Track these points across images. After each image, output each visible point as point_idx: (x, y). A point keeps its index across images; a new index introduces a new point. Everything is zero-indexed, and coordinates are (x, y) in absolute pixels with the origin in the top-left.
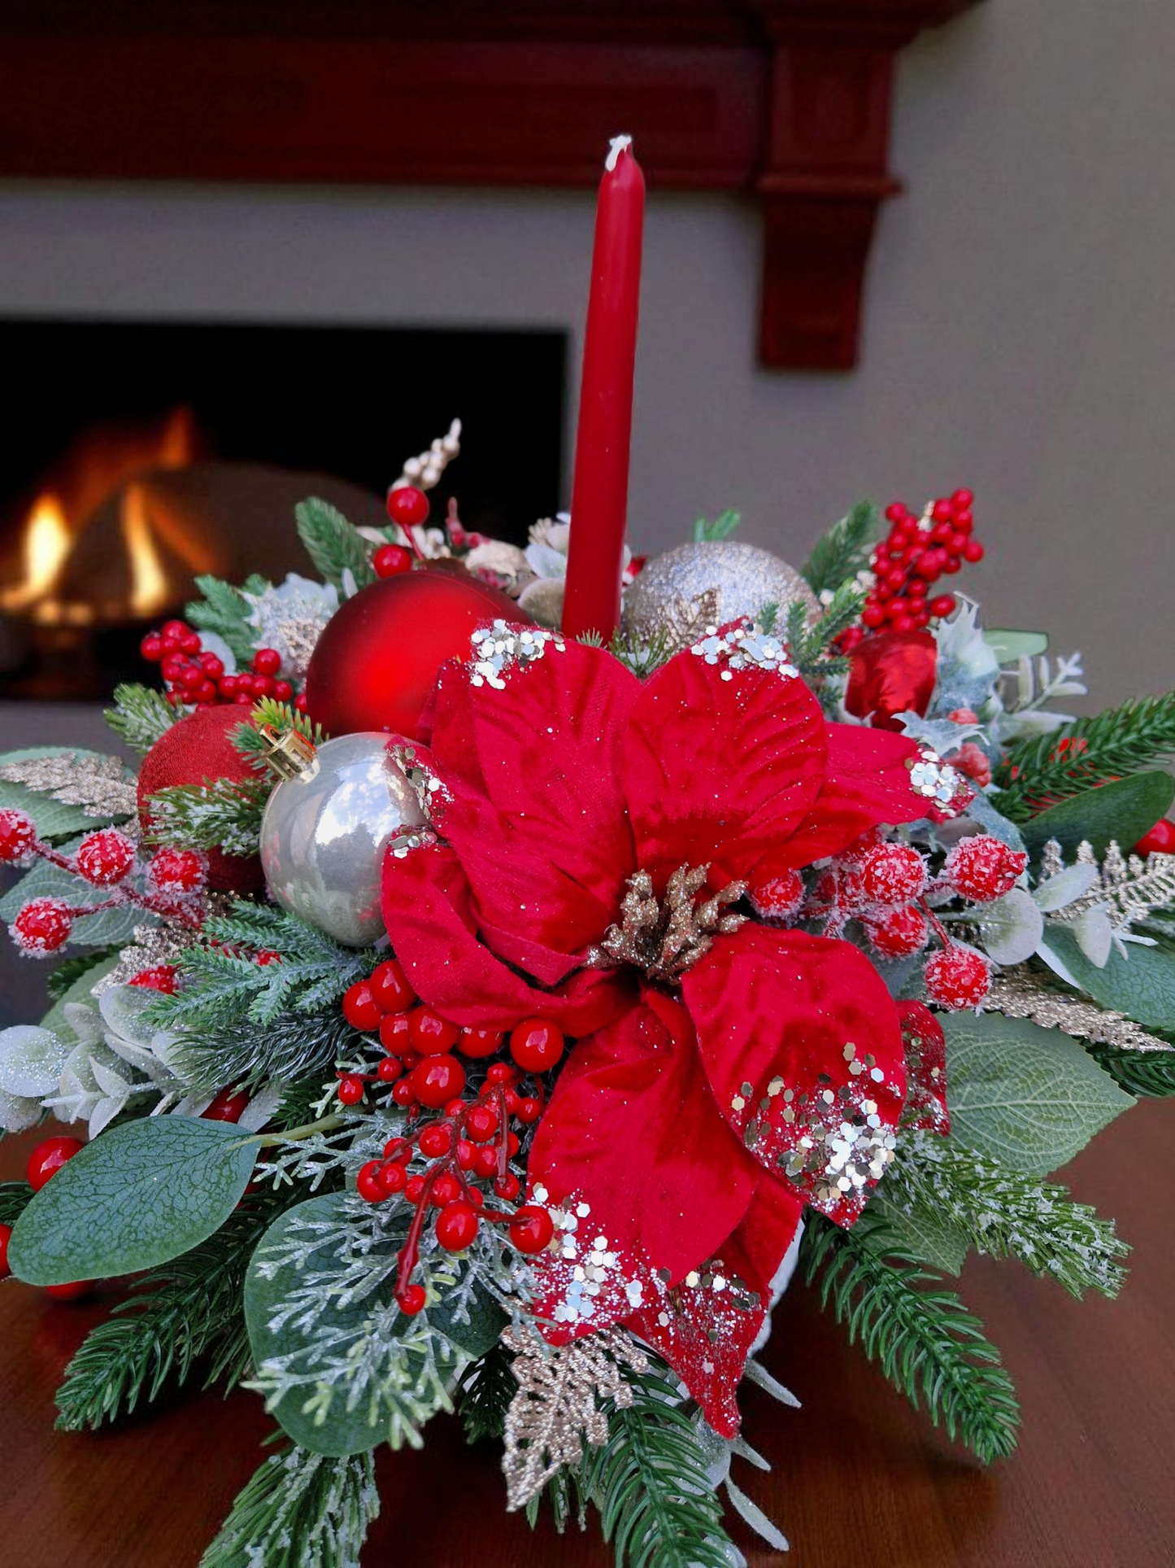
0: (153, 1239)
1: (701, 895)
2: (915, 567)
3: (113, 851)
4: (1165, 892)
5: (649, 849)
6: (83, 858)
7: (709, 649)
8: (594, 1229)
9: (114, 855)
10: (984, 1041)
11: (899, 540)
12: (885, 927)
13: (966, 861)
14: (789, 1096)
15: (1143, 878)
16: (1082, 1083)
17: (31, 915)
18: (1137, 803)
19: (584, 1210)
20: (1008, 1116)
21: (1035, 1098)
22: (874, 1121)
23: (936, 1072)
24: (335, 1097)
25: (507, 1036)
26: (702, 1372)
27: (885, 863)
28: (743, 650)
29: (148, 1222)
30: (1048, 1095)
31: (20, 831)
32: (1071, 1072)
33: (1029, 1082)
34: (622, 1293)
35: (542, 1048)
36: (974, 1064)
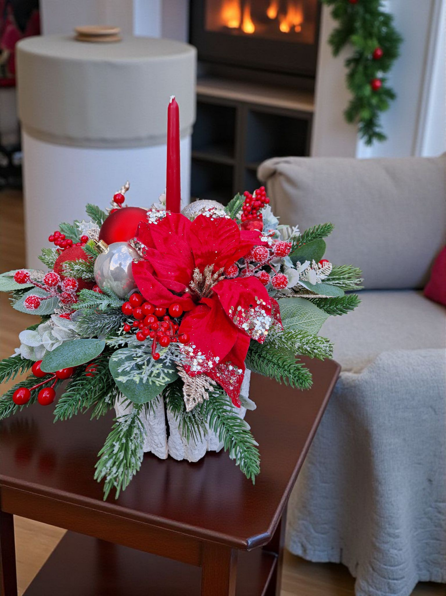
0: (82, 359)
1: (213, 273)
2: (253, 206)
3: (54, 276)
4: (328, 271)
5: (198, 261)
6: (46, 279)
7: (207, 214)
8: (198, 351)
9: (55, 277)
10: (289, 305)
11: (248, 200)
12: (260, 277)
13: (278, 246)
14: (243, 310)
15: (322, 269)
16: (315, 314)
17: (30, 298)
18: (317, 250)
19: (194, 347)
20: (298, 327)
21: (304, 321)
22: (265, 315)
23: (278, 315)
24: (123, 331)
25: (167, 310)
26: (230, 390)
27: (259, 249)
28: (215, 214)
29: (79, 356)
30: (307, 319)
31: (26, 275)
32: (312, 312)
33: (302, 316)
34: (207, 364)
35: (177, 310)
36: (287, 313)
